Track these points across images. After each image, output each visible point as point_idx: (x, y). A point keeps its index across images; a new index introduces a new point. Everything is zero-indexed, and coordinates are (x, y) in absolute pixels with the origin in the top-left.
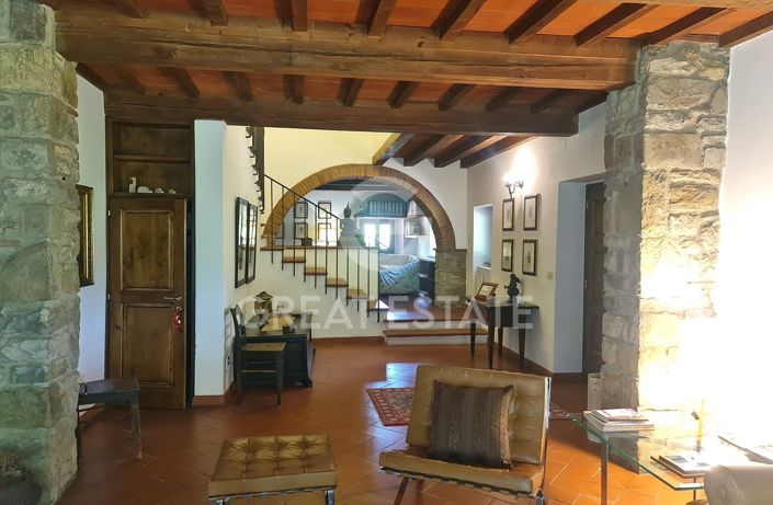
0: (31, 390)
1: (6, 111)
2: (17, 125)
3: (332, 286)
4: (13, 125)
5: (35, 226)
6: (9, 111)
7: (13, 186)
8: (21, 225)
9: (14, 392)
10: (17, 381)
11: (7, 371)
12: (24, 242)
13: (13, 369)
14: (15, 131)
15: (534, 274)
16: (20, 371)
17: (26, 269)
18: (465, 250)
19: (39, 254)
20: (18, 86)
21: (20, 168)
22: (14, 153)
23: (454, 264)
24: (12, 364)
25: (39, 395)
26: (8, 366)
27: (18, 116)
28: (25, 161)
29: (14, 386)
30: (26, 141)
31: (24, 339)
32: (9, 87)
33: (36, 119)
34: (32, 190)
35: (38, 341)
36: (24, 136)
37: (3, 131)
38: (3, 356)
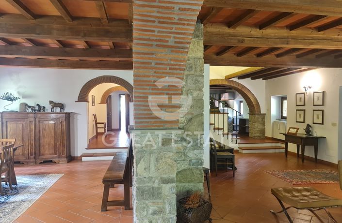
0: (197, 169)
1: (190, 65)
2: (193, 70)
3: (216, 129)
4: (192, 70)
5: (199, 107)
6: (191, 65)
7: (192, 93)
8: (194, 108)
9: (191, 169)
10: (192, 165)
11: (188, 162)
12: (195, 113)
13: (190, 161)
14: (192, 72)
15: (322, 124)
16: (193, 161)
17: (196, 123)
18: (265, 114)
19: (201, 118)
20: (194, 55)
21: (194, 86)
22: (192, 80)
23: (260, 120)
24: (189, 159)
25: (200, 170)
26: (188, 160)
27: (194, 67)
28: (196, 83)
29: (191, 167)
30: (196, 76)
31: (195, 149)
32: (191, 56)
33: (201, 68)
34: (198, 94)
35: (199, 150)
36: (196, 74)
37: (188, 72)
38: (187, 156)
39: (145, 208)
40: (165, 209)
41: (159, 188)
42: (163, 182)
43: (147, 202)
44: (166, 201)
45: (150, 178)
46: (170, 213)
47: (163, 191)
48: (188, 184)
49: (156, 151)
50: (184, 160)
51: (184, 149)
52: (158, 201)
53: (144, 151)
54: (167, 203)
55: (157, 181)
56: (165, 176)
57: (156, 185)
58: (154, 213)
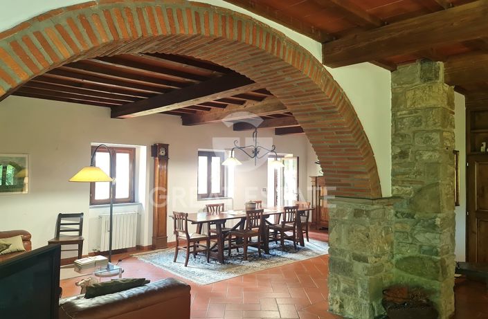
0: (431, 259)
2: (423, 124)
4: (421, 125)
5: (432, 174)
6: (419, 118)
7: (421, 154)
8: (425, 174)
9: (422, 258)
10: (423, 253)
11: (418, 247)
12: (427, 182)
13: (421, 246)
14: (422, 127)
16: (424, 248)
17: (427, 196)
19: (435, 188)
20: (424, 105)
21: (425, 145)
22: (422, 138)
24: (420, 244)
25: (435, 263)
26: (418, 244)
27: (424, 120)
28: (427, 142)
29: (422, 255)
30: (428, 131)
31: (427, 232)
32: (419, 106)
33: (434, 120)
34: (431, 156)
35: (434, 234)
36: (427, 129)
37: (416, 128)
38: (415, 239)
39: (335, 281)
40: (357, 290)
41: (351, 264)
42: (354, 259)
43: (339, 276)
44: (358, 281)
45: (342, 251)
46: (362, 297)
47: (355, 269)
48: (418, 277)
49: (348, 222)
50: (412, 244)
51: (412, 229)
52: (348, 278)
53: (336, 220)
54: (359, 284)
55: (348, 256)
56: (357, 252)
57: (347, 260)
58: (345, 291)
